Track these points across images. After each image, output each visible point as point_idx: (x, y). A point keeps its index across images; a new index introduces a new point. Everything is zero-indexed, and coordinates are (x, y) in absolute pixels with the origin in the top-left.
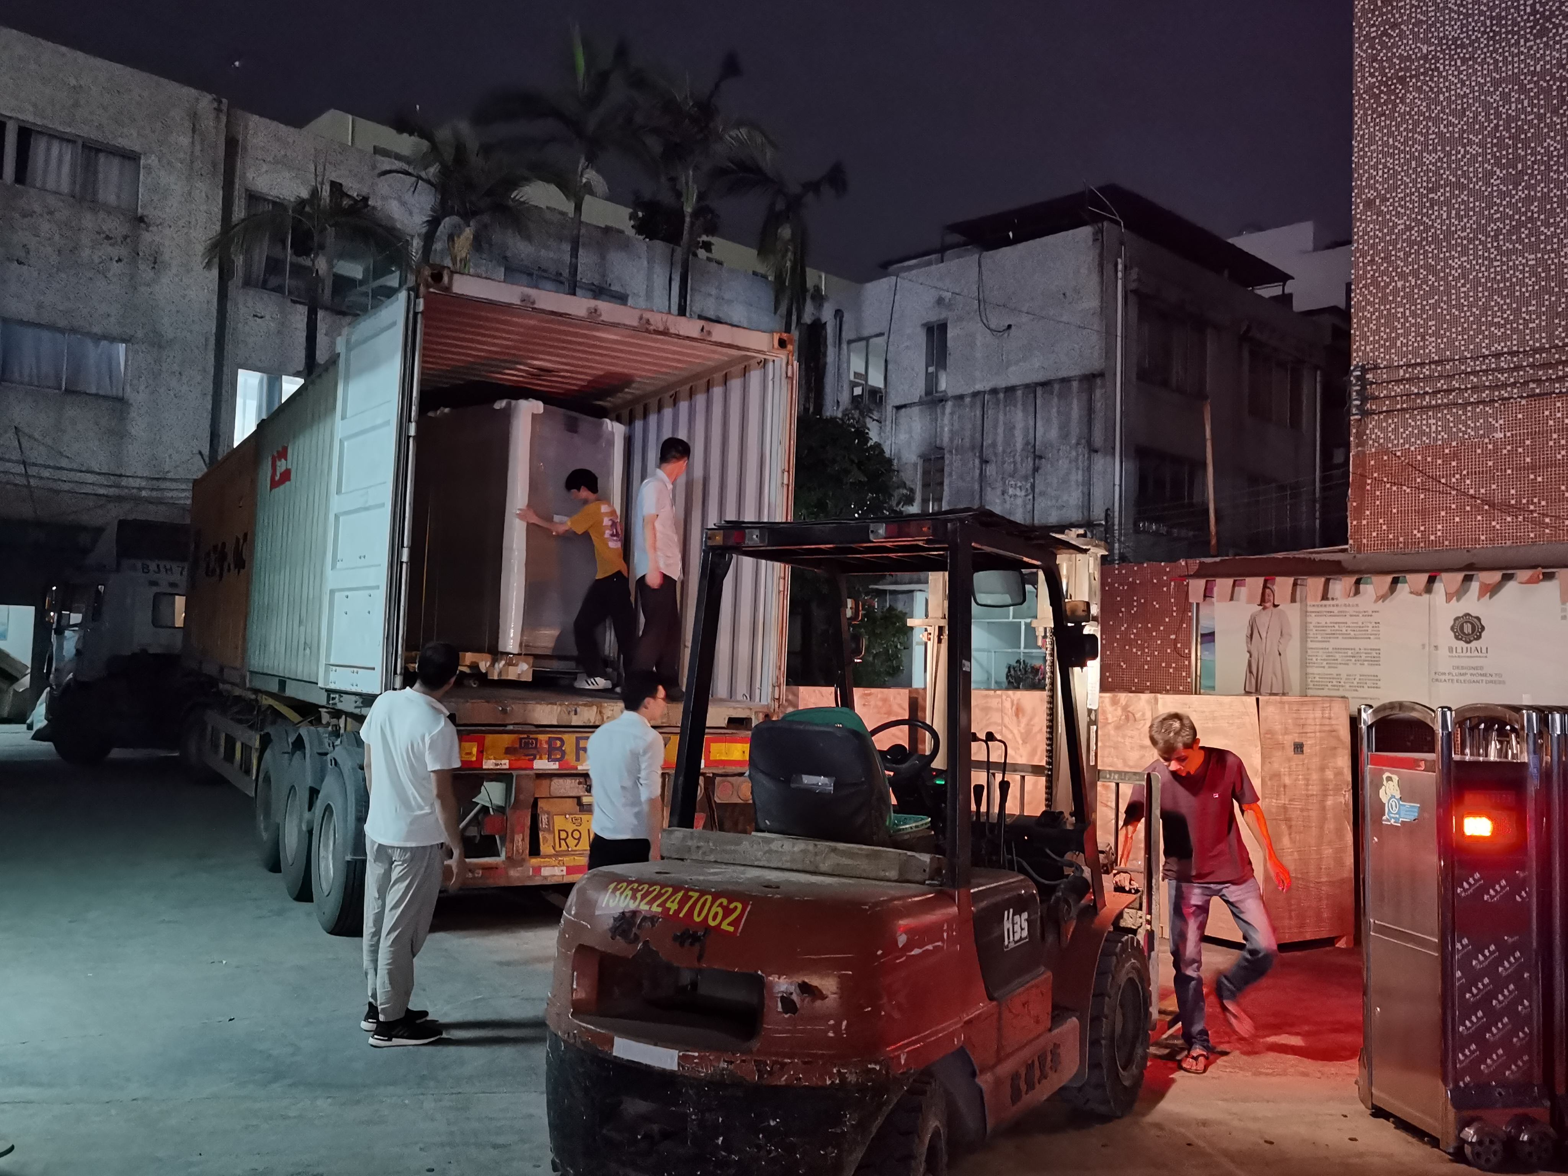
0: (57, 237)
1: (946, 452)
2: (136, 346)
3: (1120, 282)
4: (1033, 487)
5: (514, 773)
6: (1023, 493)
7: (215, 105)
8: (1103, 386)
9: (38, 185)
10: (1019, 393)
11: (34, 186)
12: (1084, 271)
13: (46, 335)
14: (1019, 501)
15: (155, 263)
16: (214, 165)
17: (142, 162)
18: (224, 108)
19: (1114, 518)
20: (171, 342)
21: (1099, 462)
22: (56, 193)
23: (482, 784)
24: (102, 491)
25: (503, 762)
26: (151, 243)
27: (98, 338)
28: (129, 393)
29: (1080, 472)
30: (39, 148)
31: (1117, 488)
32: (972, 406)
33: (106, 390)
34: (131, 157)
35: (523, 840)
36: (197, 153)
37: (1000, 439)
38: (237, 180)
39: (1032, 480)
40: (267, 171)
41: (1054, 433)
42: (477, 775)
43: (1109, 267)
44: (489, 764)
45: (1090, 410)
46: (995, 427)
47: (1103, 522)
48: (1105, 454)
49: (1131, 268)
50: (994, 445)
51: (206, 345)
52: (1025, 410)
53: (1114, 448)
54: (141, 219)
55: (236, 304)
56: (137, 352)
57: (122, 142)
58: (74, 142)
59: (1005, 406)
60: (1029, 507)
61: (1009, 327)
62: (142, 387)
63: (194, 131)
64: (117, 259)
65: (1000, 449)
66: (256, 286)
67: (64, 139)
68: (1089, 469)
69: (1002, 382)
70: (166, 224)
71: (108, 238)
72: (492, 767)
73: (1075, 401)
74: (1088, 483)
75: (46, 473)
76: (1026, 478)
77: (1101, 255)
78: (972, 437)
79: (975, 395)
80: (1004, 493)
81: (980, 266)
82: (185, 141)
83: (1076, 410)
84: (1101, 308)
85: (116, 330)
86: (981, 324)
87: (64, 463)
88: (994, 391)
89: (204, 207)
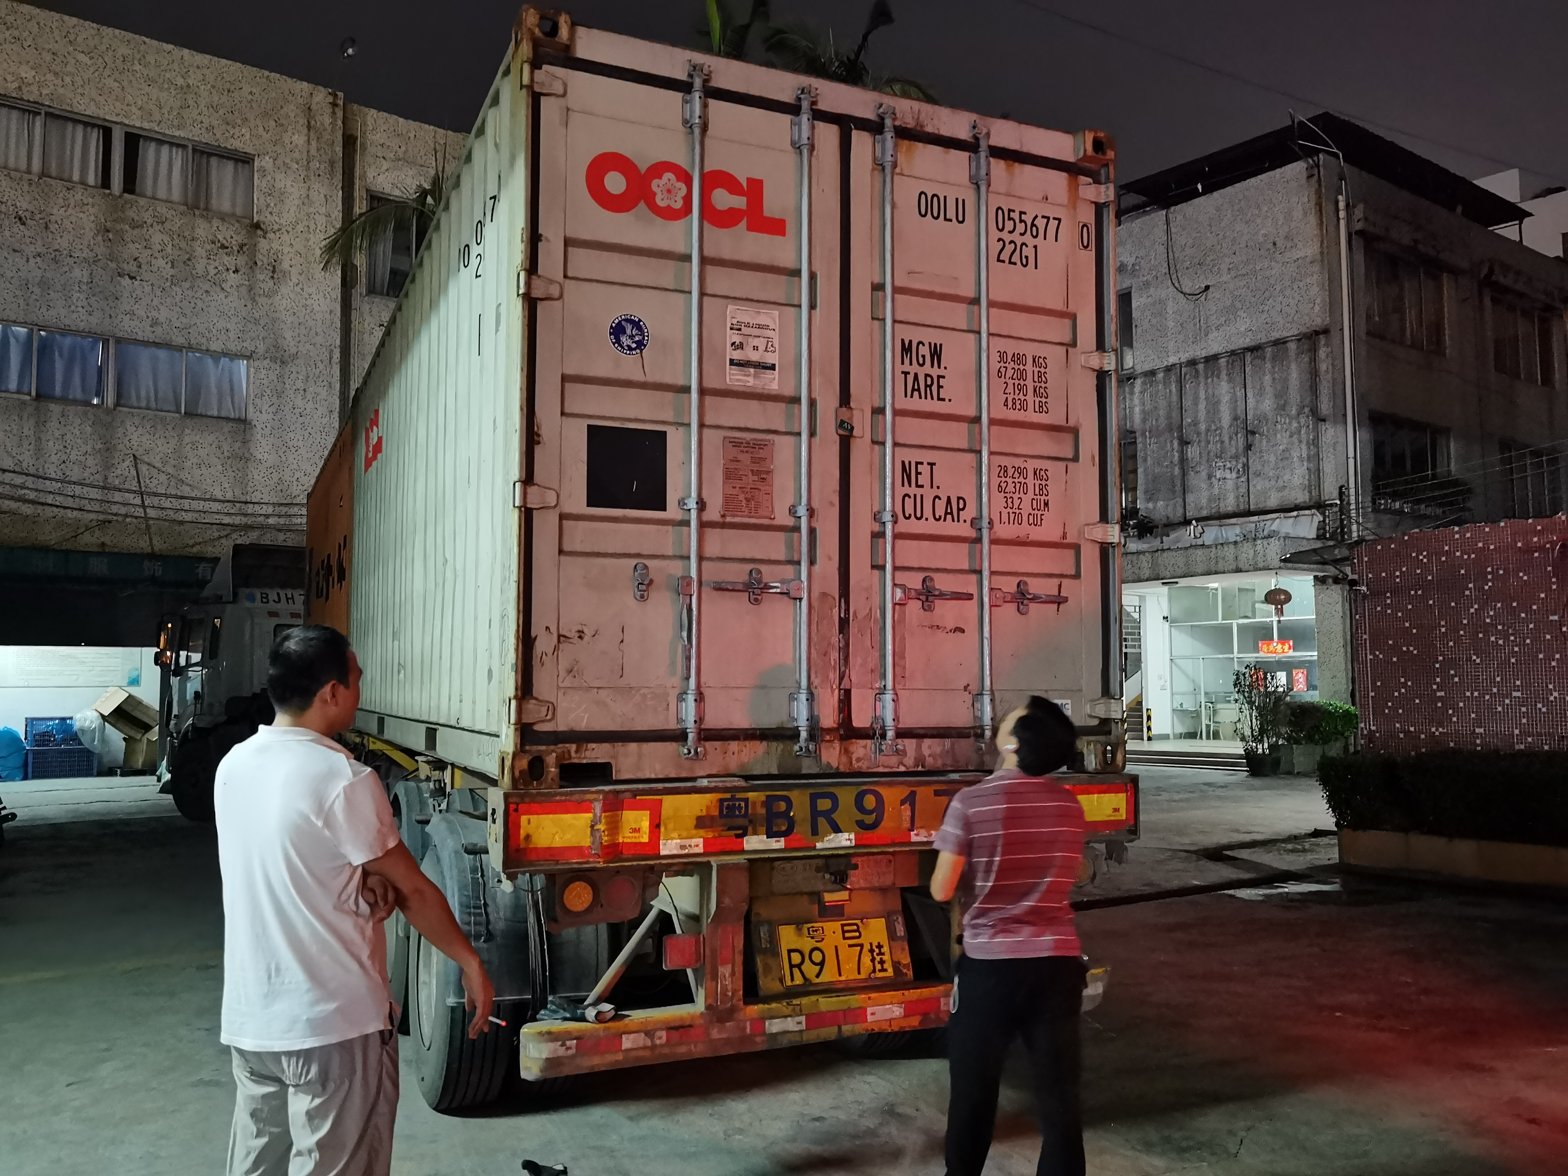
0: (169, 249)
1: (1137, 434)
2: (257, 363)
3: (1342, 223)
4: (1246, 466)
5: (714, 861)
6: (1234, 475)
7: (330, 99)
8: (1327, 345)
9: (149, 193)
10: (1223, 361)
11: (143, 195)
12: (1298, 214)
13: (162, 354)
14: (1230, 484)
15: (274, 272)
16: (332, 163)
17: (256, 164)
18: (341, 102)
19: (1349, 496)
20: (295, 356)
21: (1329, 433)
22: (167, 201)
23: (660, 881)
24: (227, 520)
25: (694, 841)
26: (269, 251)
27: (217, 356)
28: (251, 414)
29: (1304, 447)
30: (149, 153)
31: (1351, 462)
32: (1166, 383)
33: (228, 411)
34: (244, 160)
35: (733, 974)
36: (313, 152)
37: (1202, 415)
38: (357, 182)
39: (1245, 460)
40: (387, 170)
41: (1268, 405)
42: (652, 867)
43: (1328, 208)
44: (669, 847)
45: (1314, 375)
46: (1196, 403)
47: (1338, 502)
48: (1335, 422)
49: (1354, 207)
50: (1195, 423)
51: (331, 359)
52: (1230, 380)
53: (1345, 415)
54: (257, 226)
55: (361, 314)
56: (257, 369)
57: (235, 144)
58: (184, 147)
59: (1207, 378)
60: (1243, 490)
61: (1207, 288)
62: (266, 407)
63: (309, 127)
64: (234, 269)
65: (1203, 427)
66: (382, 294)
67: (175, 144)
68: (1315, 443)
69: (1200, 351)
70: (284, 230)
71: (223, 247)
72: (675, 852)
73: (1293, 366)
74: (1315, 459)
75: (167, 503)
76: (1236, 457)
77: (1318, 193)
78: (1169, 417)
79: (1168, 369)
80: (1210, 477)
81: (1168, 223)
82: (299, 140)
83: (1295, 375)
84: (1322, 253)
85: (234, 347)
86: (1172, 288)
87: (186, 491)
88: (1192, 363)
89: (323, 210)
